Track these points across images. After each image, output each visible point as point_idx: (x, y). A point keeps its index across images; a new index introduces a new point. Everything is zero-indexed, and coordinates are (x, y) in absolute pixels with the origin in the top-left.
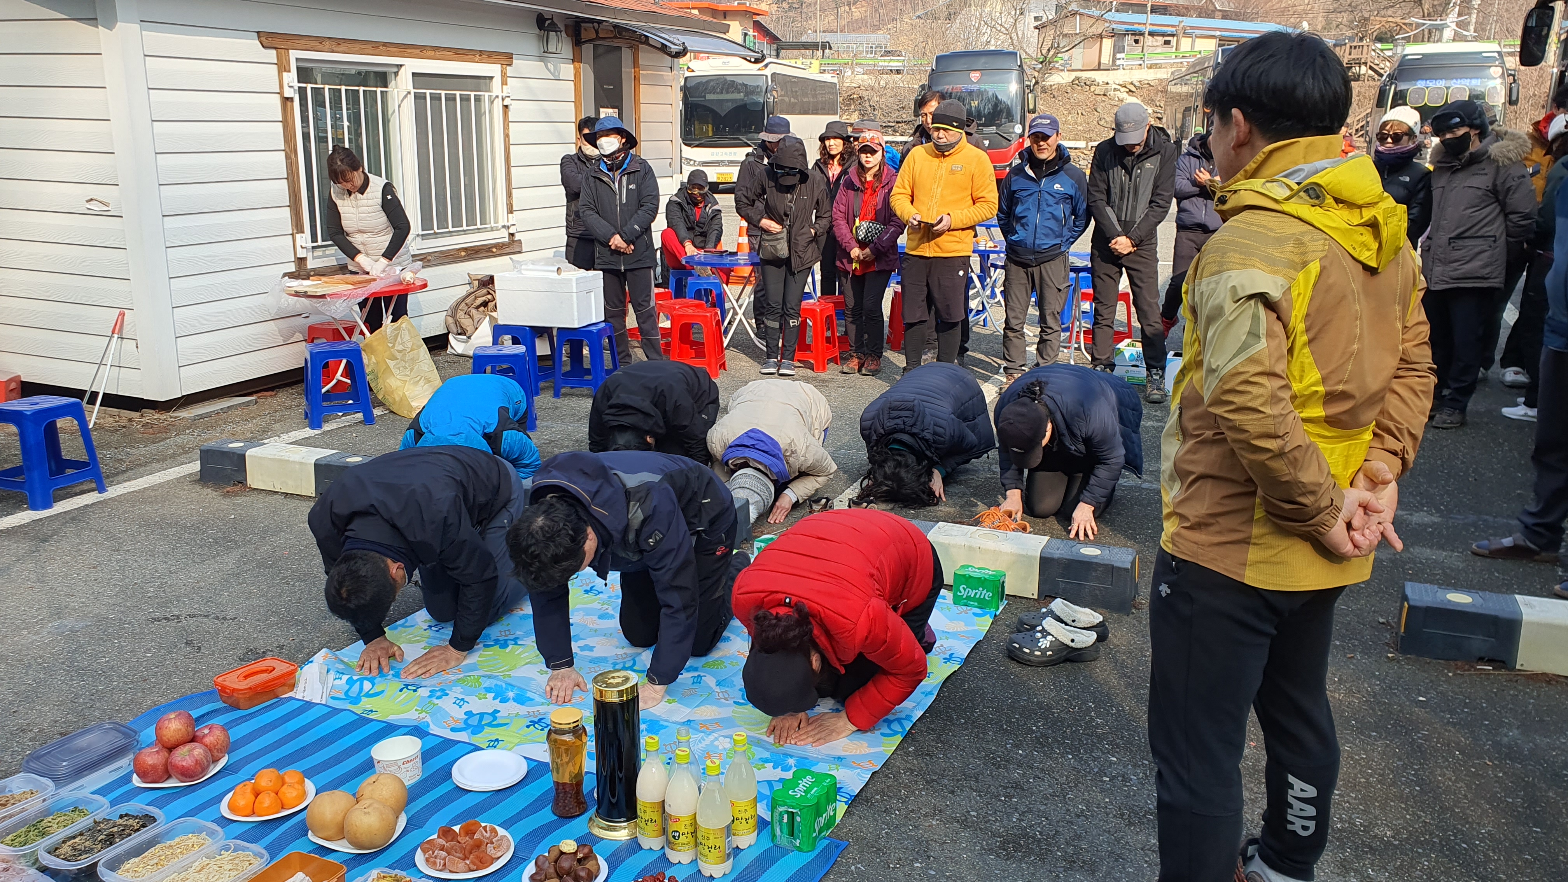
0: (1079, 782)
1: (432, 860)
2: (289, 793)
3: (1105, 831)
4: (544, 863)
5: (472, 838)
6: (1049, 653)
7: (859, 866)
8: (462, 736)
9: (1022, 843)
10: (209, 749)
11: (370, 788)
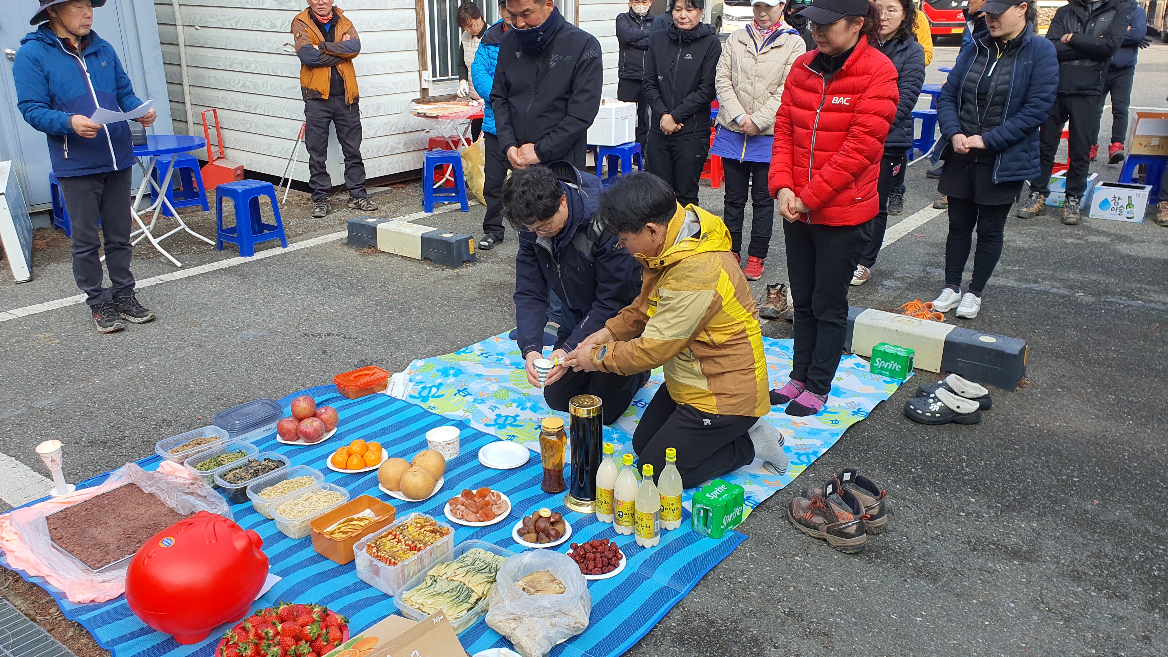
0: (940, 514)
1: (454, 511)
2: (370, 457)
3: (952, 552)
4: (528, 522)
5: (483, 499)
6: (937, 415)
7: (753, 553)
8: (491, 430)
9: (883, 553)
10: (324, 422)
11: (420, 458)
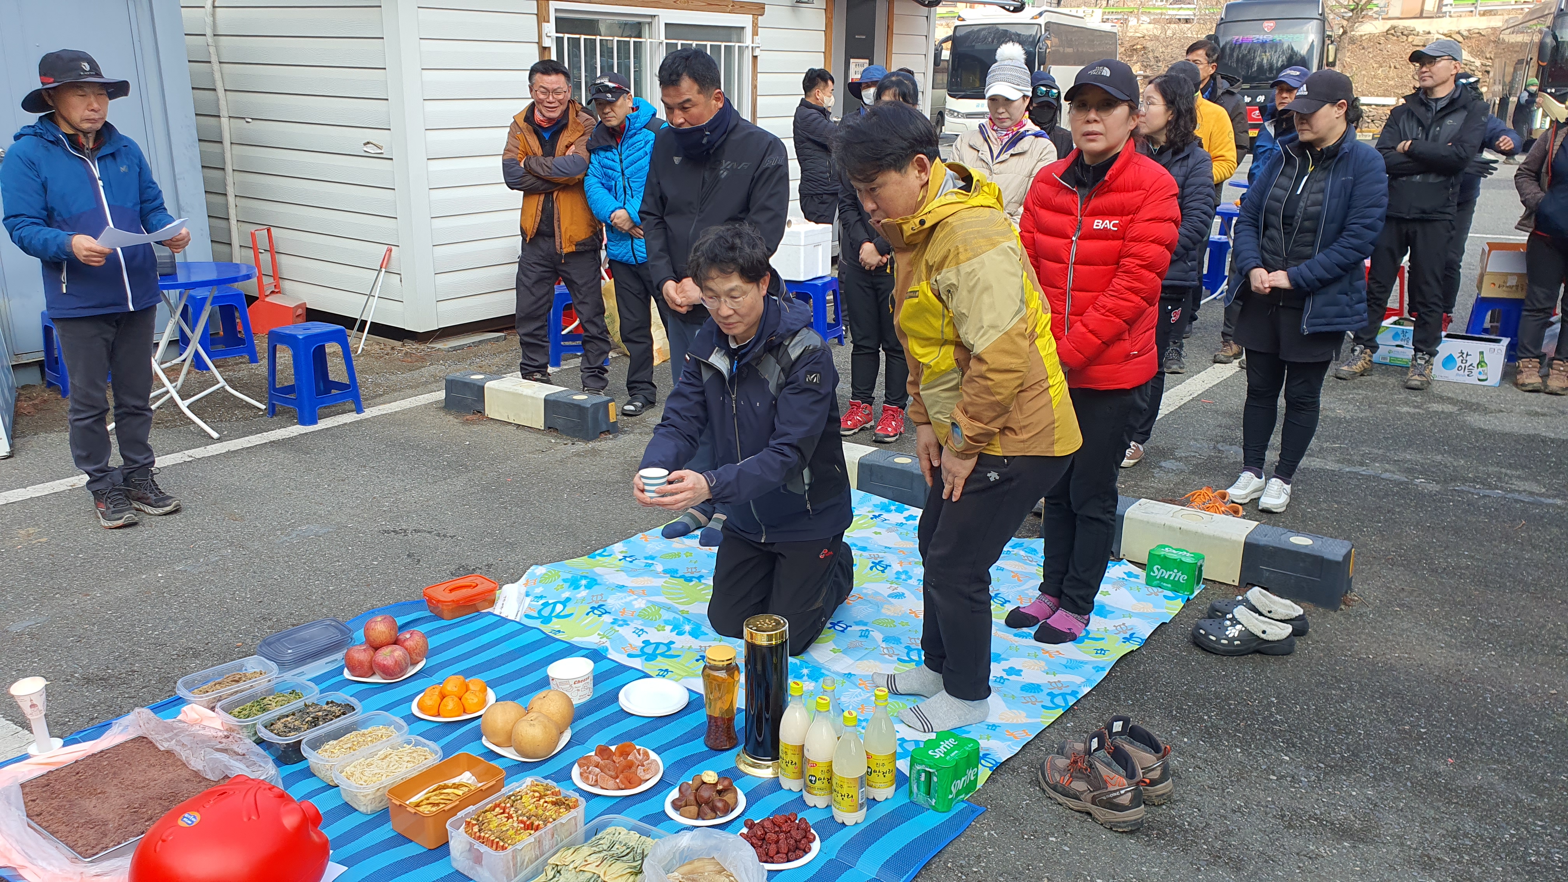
0: (1243, 778)
1: (585, 775)
2: (471, 699)
3: (1260, 830)
4: (687, 790)
5: (625, 759)
6: (1236, 643)
7: (993, 832)
8: (636, 663)
9: (1167, 831)
10: (409, 651)
11: (540, 702)
